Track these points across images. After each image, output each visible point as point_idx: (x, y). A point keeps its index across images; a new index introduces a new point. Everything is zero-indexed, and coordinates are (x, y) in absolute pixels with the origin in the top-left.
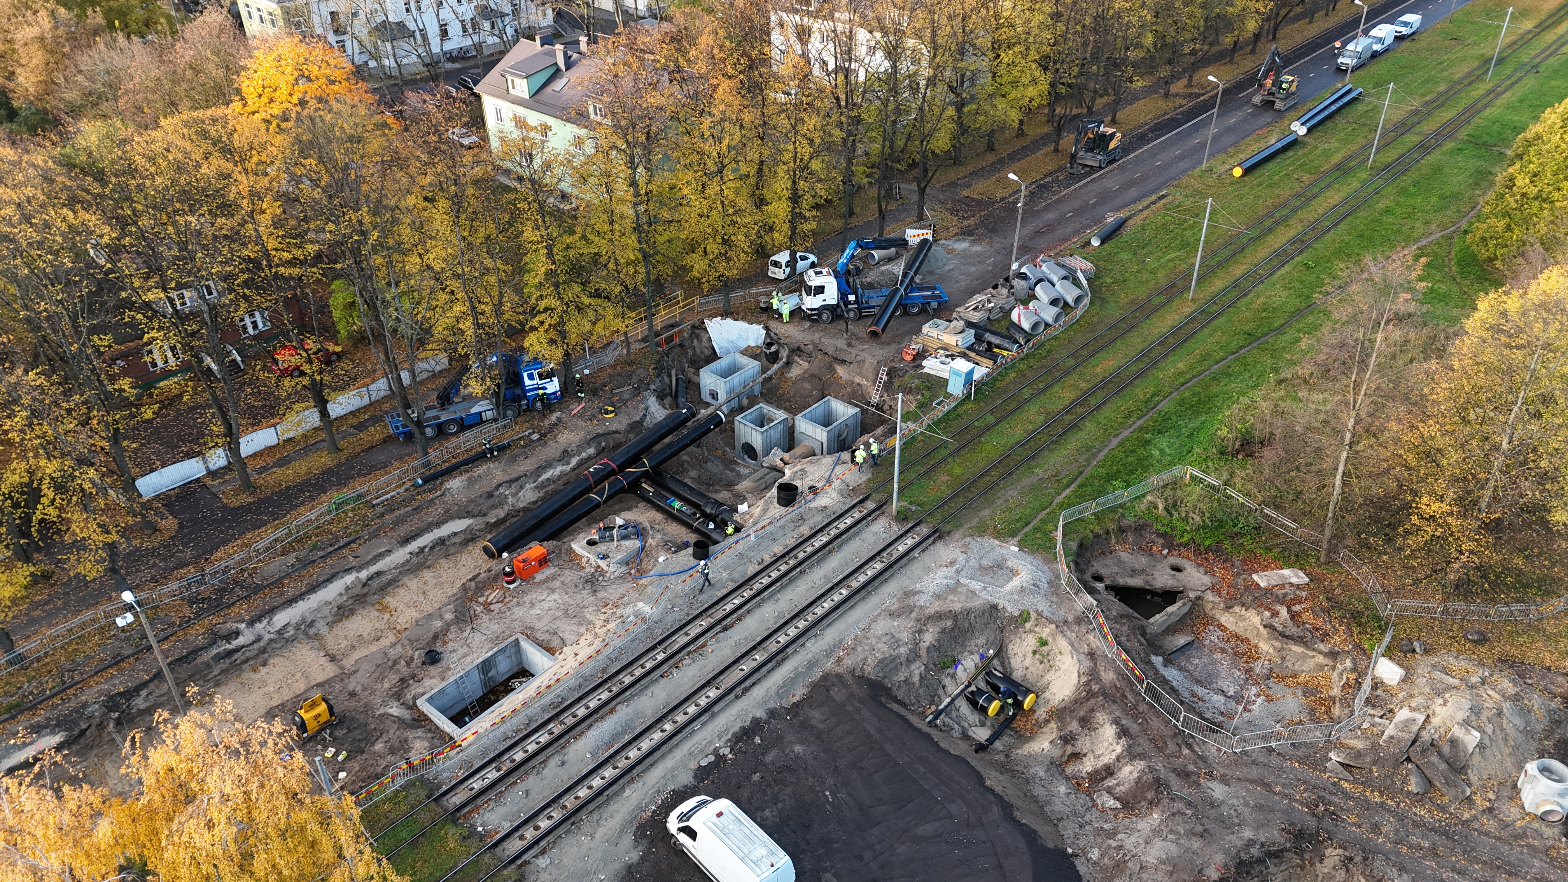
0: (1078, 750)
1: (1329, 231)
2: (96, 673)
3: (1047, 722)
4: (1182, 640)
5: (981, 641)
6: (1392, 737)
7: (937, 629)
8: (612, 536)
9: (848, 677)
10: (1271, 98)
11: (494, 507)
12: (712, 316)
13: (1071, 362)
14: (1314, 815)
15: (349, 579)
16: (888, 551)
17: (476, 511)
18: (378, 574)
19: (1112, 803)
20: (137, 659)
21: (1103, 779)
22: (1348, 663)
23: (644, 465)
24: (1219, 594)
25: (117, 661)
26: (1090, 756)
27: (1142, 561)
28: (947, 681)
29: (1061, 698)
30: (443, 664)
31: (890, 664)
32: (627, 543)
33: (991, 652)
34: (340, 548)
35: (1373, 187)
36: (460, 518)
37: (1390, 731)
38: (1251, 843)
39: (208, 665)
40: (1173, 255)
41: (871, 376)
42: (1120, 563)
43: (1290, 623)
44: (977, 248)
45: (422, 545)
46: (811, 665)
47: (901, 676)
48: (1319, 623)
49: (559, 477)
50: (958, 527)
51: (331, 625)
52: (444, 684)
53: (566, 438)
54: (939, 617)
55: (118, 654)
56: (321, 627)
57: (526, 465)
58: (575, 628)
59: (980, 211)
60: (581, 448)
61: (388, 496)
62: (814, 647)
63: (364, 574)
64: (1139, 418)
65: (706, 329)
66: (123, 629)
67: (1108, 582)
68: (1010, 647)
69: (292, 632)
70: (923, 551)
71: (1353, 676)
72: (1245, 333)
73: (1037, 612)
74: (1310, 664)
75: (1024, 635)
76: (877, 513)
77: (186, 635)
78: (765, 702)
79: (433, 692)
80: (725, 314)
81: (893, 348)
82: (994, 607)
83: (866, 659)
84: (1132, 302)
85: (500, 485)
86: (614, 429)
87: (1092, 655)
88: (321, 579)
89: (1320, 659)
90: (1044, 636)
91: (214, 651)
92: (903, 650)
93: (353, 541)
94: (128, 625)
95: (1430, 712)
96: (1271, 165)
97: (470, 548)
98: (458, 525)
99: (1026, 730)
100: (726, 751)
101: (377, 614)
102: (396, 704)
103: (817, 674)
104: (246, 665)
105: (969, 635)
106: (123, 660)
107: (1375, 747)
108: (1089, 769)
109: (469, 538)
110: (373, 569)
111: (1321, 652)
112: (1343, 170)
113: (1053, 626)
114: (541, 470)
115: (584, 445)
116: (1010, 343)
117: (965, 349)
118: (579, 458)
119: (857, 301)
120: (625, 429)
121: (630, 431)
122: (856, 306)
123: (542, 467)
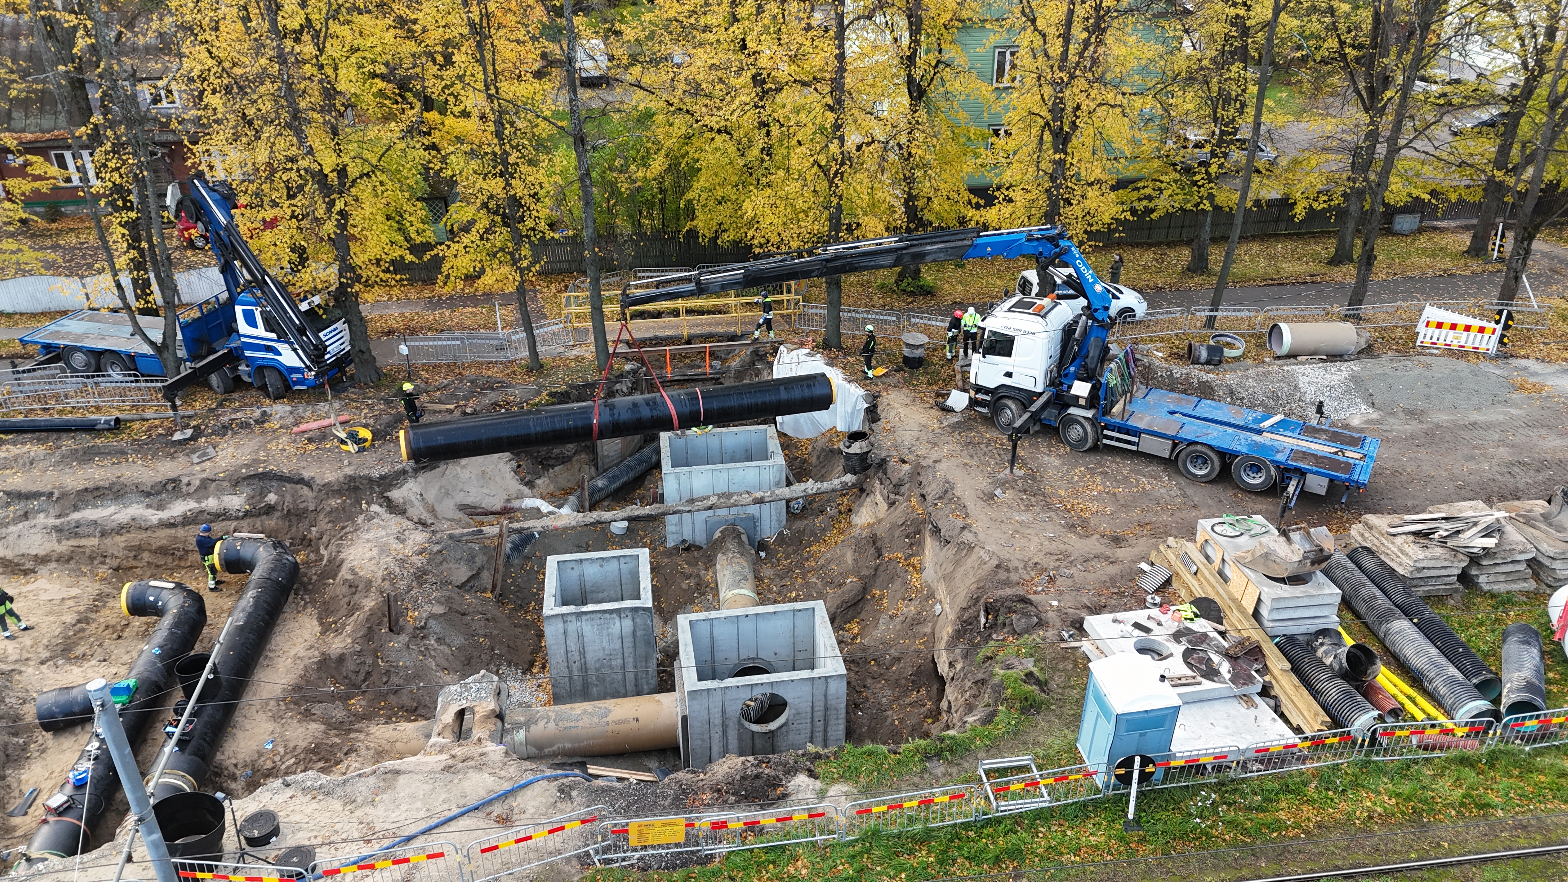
57: (88, 478)
114: (89, 497)
115: (225, 484)
116: (1461, 684)
117: (1273, 637)
118: (195, 505)
119: (1092, 401)
120: (329, 484)
121: (339, 493)
122: (1089, 414)
123: (96, 494)
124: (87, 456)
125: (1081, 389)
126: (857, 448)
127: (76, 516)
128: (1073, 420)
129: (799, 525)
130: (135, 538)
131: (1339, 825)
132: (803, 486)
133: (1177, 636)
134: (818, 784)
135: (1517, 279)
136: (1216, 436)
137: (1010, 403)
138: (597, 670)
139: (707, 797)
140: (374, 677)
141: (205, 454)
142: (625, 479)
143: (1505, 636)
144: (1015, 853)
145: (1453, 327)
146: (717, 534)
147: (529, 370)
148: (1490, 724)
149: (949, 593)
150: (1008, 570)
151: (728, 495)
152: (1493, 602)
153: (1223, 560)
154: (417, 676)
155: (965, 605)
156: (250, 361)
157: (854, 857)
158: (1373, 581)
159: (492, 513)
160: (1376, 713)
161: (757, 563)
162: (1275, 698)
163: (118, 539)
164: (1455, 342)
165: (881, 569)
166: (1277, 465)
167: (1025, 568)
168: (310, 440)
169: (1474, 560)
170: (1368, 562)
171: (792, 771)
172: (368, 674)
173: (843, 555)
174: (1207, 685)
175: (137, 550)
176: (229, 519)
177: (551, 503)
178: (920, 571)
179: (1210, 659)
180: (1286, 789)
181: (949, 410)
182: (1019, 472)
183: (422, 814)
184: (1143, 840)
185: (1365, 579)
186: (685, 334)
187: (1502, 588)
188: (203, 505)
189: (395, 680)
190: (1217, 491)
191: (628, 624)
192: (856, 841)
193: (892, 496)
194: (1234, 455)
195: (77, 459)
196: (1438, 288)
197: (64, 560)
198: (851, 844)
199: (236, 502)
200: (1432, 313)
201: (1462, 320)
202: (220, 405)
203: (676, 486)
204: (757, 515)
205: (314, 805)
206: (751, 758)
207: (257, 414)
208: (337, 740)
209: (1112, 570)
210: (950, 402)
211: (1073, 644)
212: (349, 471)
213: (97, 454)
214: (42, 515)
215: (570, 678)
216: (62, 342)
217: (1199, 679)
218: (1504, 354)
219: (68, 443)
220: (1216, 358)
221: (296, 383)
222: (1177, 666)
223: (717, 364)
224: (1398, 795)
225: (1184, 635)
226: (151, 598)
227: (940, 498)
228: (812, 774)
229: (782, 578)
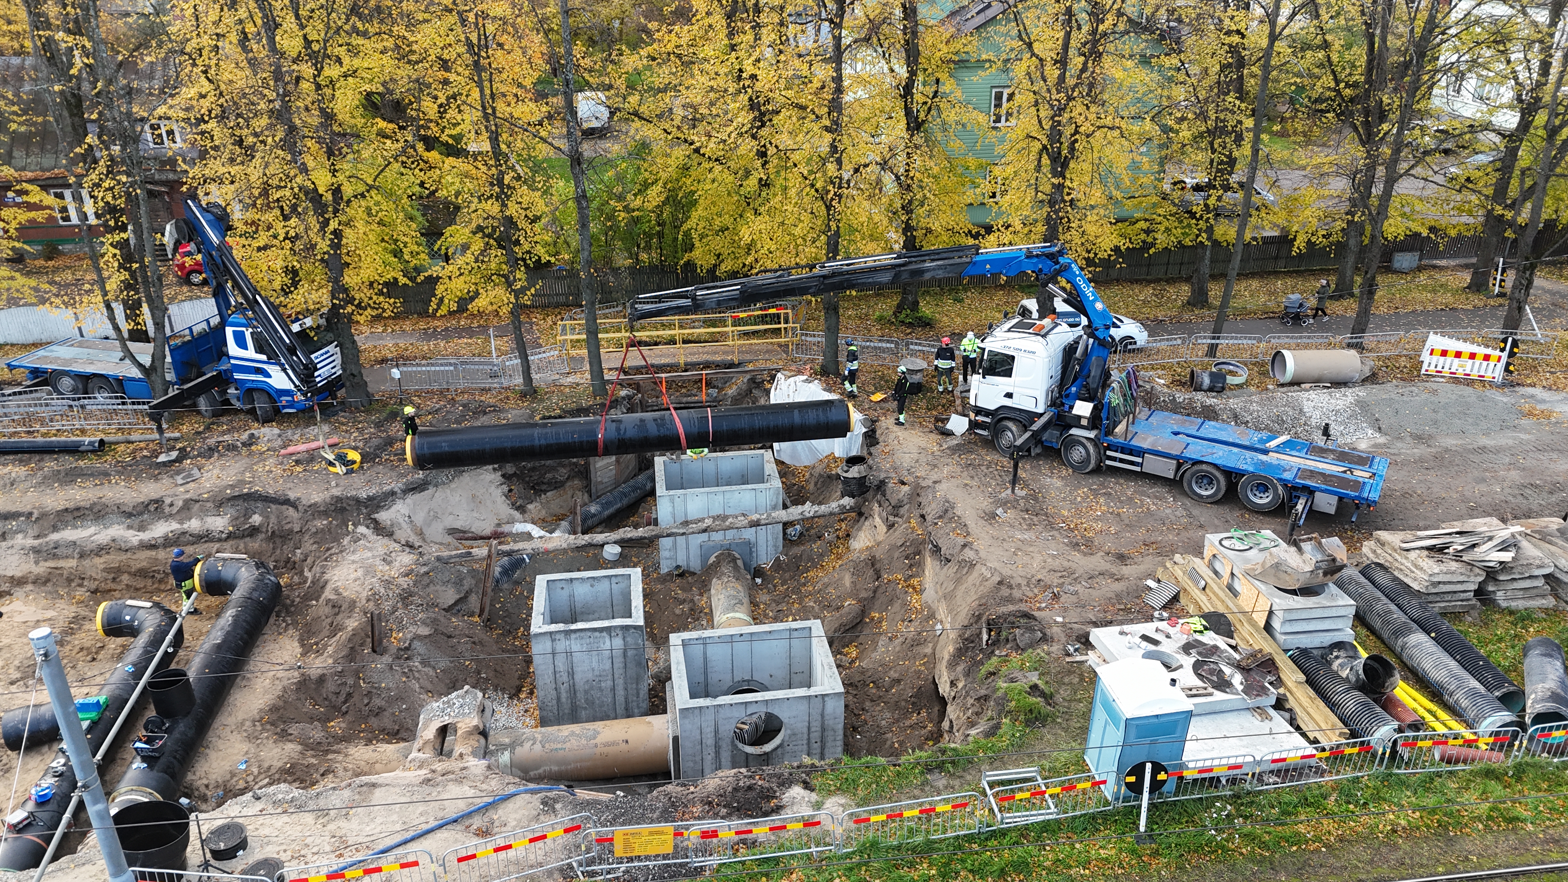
57: (65, 498)
65: (768, 391)
114: (69, 517)
115: (209, 505)
116: (1483, 696)
117: (1286, 651)
118: (178, 526)
119: (1095, 421)
120: (315, 504)
121: (325, 514)
122: (1092, 434)
123: (76, 514)
124: (70, 477)
125: (1083, 409)
126: (855, 472)
127: (55, 537)
128: (1075, 442)
129: (796, 550)
130: (114, 559)
131: (1361, 838)
132: (800, 508)
133: (1187, 648)
134: (814, 797)
135: (1520, 309)
136: (1222, 456)
137: (1010, 424)
138: (586, 692)
139: (697, 810)
140: (356, 698)
141: (190, 475)
142: (619, 505)
143: (1525, 651)
144: (1022, 866)
145: (1458, 355)
146: (712, 559)
147: (523, 395)
148: (1515, 735)
149: (950, 612)
150: (1010, 587)
151: (725, 518)
152: (1512, 619)
153: (1232, 574)
154: (399, 698)
155: (966, 623)
156: (239, 383)
157: (851, 869)
158: (1387, 596)
159: (482, 538)
160: (1395, 724)
161: (752, 589)
162: (1290, 710)
163: (98, 561)
164: (1460, 370)
165: (881, 591)
166: (1285, 483)
167: (1028, 585)
168: (298, 462)
169: (1491, 574)
170: (1382, 578)
171: (786, 783)
172: (349, 695)
173: (841, 579)
174: (1219, 696)
175: (116, 572)
176: (212, 540)
177: (543, 528)
178: (921, 592)
179: (1221, 671)
180: (1306, 803)
181: (949, 434)
182: (1020, 492)
183: (398, 827)
184: (1156, 854)
185: (1379, 594)
186: (682, 362)
187: (1519, 604)
188: (185, 526)
189: (377, 702)
190: (1224, 511)
191: (618, 642)
192: (854, 853)
193: (891, 518)
194: (1240, 474)
195: (58, 480)
196: (1441, 322)
197: (41, 582)
198: (848, 856)
199: (219, 523)
200: (1436, 341)
201: (1467, 348)
202: (208, 428)
203: (670, 509)
204: (753, 540)
205: (285, 818)
206: (743, 770)
207: (245, 436)
208: (314, 761)
209: (1118, 587)
210: (949, 426)
211: (1079, 658)
212: (336, 492)
213: (79, 476)
214: (20, 536)
215: (559, 699)
216: (50, 366)
217: (1210, 690)
218: (1510, 382)
219: (50, 464)
220: (1218, 385)
221: (284, 407)
222: (1187, 677)
223: (714, 392)
224: (1423, 809)
225: (1194, 647)
226: (128, 618)
227: (940, 517)
228: (807, 786)
229: (778, 604)
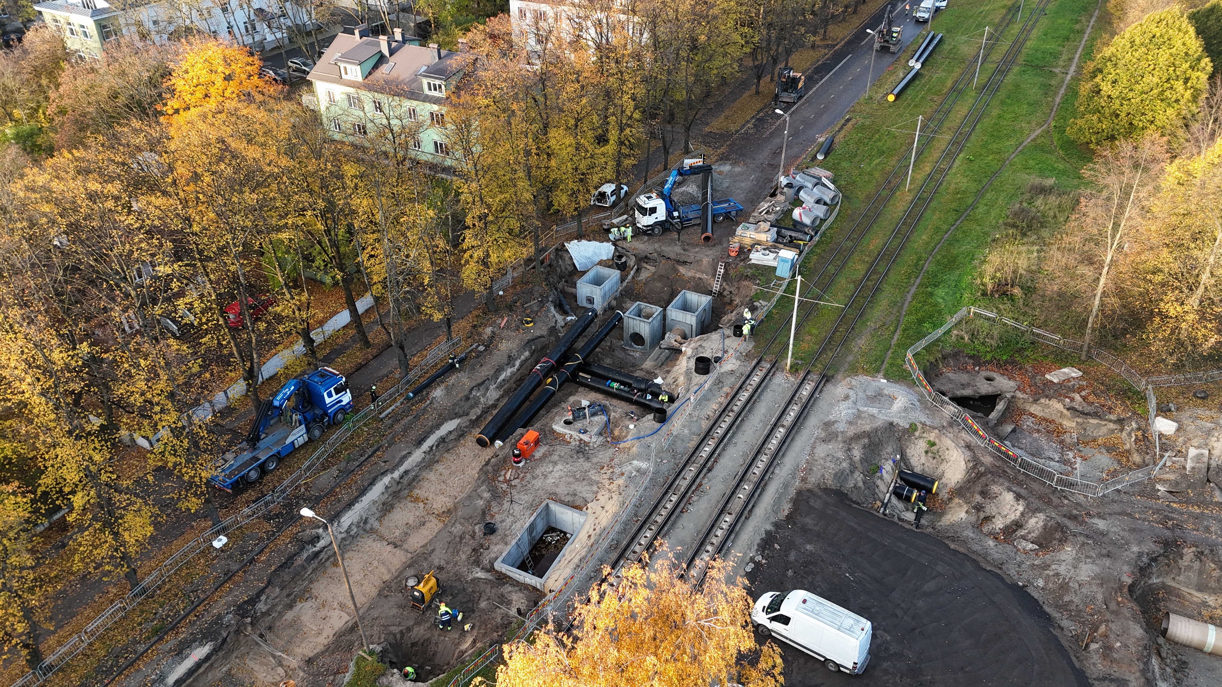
0: (988, 514)
1: (970, 134)
2: (216, 589)
3: (950, 499)
4: (1008, 428)
5: (889, 449)
6: (1193, 468)
7: (860, 446)
8: (585, 414)
9: (816, 490)
10: (886, 44)
11: (472, 407)
12: (569, 240)
13: (849, 244)
14: (1168, 528)
15: (386, 480)
16: (797, 395)
17: (461, 412)
18: (406, 472)
19: (1030, 546)
20: (245, 572)
21: (1015, 531)
22: (1134, 425)
23: (578, 359)
24: (1025, 392)
25: (229, 576)
26: (997, 516)
27: (964, 378)
28: (879, 482)
29: (956, 481)
30: (500, 532)
31: (840, 476)
32: (596, 418)
33: (898, 456)
34: (369, 457)
35: (983, 101)
36: (451, 419)
37: (1189, 465)
38: (1140, 555)
39: (304, 568)
40: (877, 161)
41: (710, 271)
42: (950, 380)
43: (1085, 404)
44: (738, 169)
45: (430, 445)
46: (786, 486)
47: (851, 484)
48: (1102, 401)
49: (511, 377)
50: (837, 371)
51: (380, 519)
52: (509, 548)
53: (505, 346)
54: (857, 437)
55: (228, 571)
56: (373, 522)
57: (485, 371)
58: (588, 488)
59: (725, 141)
60: (520, 352)
61: (390, 410)
62: (782, 473)
63: (396, 475)
64: (917, 277)
65: (567, 251)
66: (222, 550)
67: (950, 395)
68: (908, 451)
69: (355, 530)
70: (820, 392)
71: (1139, 433)
72: (954, 210)
73: (921, 423)
74: (1104, 430)
75: (916, 441)
76: (774, 369)
77: (276, 545)
78: (768, 518)
79: (504, 555)
80: (579, 237)
81: (719, 248)
82: (891, 424)
83: (823, 475)
84: (868, 197)
85: (472, 389)
86: (538, 334)
87: (968, 447)
88: (366, 484)
89: (1112, 426)
90: (932, 439)
91: (305, 555)
92: (845, 465)
93: (378, 450)
94: (225, 545)
95: (1210, 447)
96: (909, 91)
97: (462, 442)
98: (451, 425)
99: (937, 508)
100: (759, 558)
101: (413, 505)
102: (478, 569)
103: (792, 492)
104: (328, 562)
105: (880, 447)
106: (233, 575)
107: (1184, 476)
108: (1001, 526)
109: (461, 434)
110: (402, 469)
111: (1110, 421)
112: (957, 91)
113: (937, 431)
125: (675, 214)
133: (763, 250)
137: (657, 226)
153: (751, 235)
193: (655, 264)
211: (754, 264)
